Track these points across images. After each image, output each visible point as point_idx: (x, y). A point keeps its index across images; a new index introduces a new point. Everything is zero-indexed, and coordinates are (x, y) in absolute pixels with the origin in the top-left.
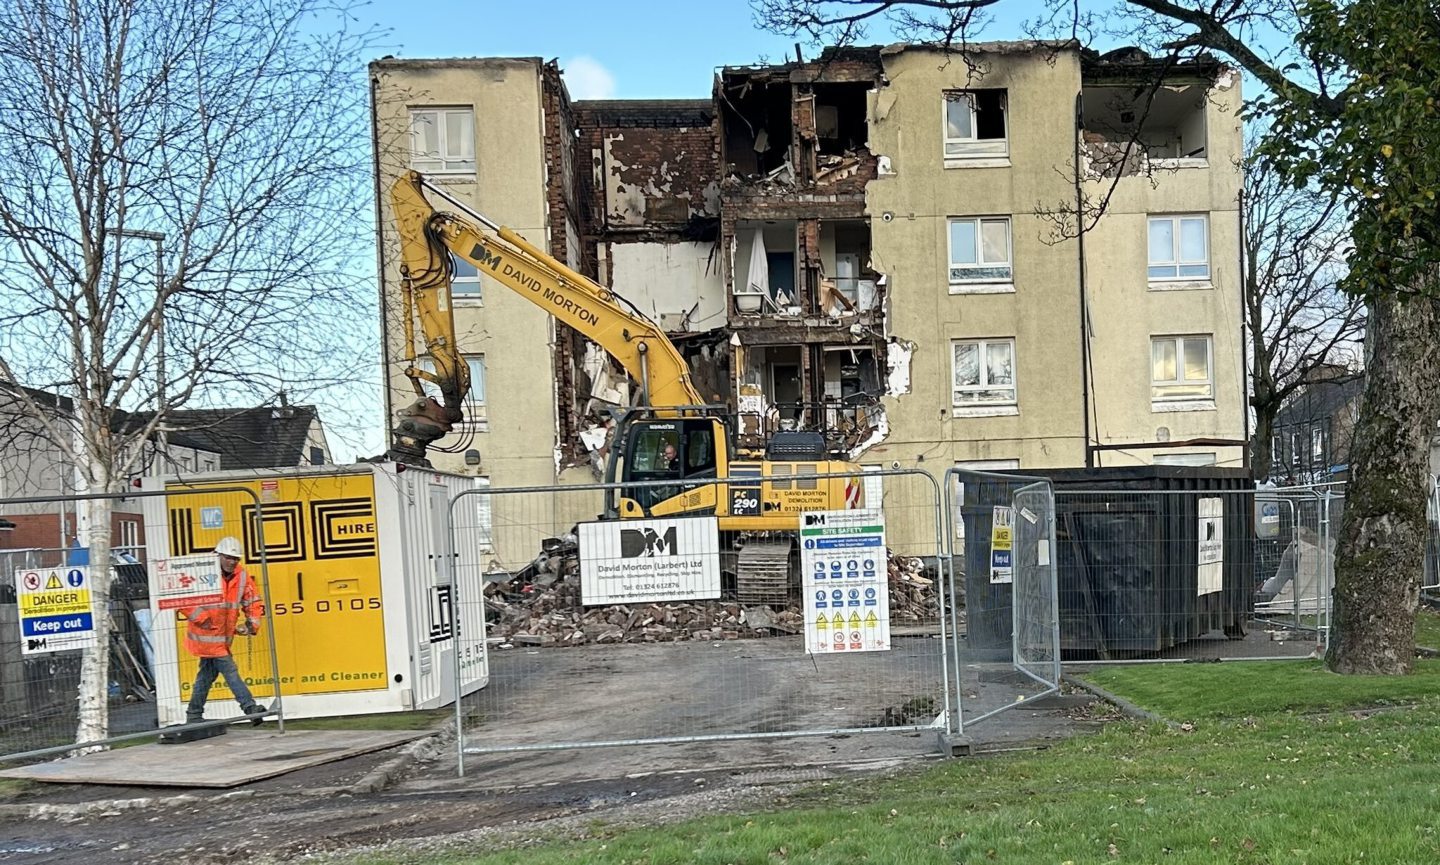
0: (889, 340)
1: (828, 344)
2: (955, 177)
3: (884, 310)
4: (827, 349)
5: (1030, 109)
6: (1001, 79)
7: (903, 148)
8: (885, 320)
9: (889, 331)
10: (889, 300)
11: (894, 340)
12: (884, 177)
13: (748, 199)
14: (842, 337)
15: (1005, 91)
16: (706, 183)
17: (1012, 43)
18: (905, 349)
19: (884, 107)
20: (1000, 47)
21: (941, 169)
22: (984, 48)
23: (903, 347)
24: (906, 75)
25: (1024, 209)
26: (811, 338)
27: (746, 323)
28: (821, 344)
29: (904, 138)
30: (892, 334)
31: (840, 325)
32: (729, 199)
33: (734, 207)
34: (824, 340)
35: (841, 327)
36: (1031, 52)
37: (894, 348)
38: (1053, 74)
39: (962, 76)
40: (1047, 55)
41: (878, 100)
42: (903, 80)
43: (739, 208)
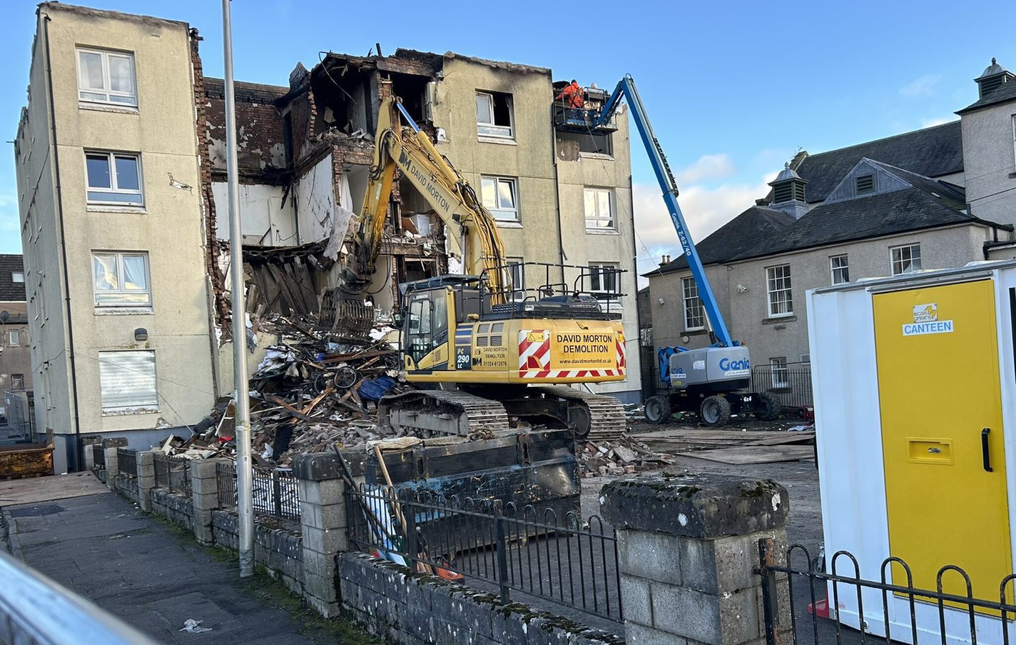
0: (449, 255)
1: (408, 256)
2: (484, 148)
3: (445, 235)
4: (408, 260)
5: (526, 109)
6: (508, 87)
7: (453, 124)
8: (446, 241)
9: (449, 249)
10: (448, 228)
11: (452, 255)
12: (442, 143)
13: (350, 148)
14: (417, 251)
15: (510, 96)
16: (272, 144)
17: (514, 65)
19: (441, 95)
20: (507, 66)
21: (476, 141)
22: (499, 65)
23: (458, 261)
24: (453, 75)
25: (525, 175)
26: (397, 251)
27: (351, 238)
28: (403, 255)
29: (453, 117)
30: (451, 251)
31: (415, 243)
32: (337, 146)
33: (341, 153)
34: (406, 253)
35: (416, 245)
36: (525, 73)
37: (453, 262)
38: (537, 89)
39: (486, 81)
40: (534, 76)
41: (436, 90)
42: (451, 78)
43: (345, 154)
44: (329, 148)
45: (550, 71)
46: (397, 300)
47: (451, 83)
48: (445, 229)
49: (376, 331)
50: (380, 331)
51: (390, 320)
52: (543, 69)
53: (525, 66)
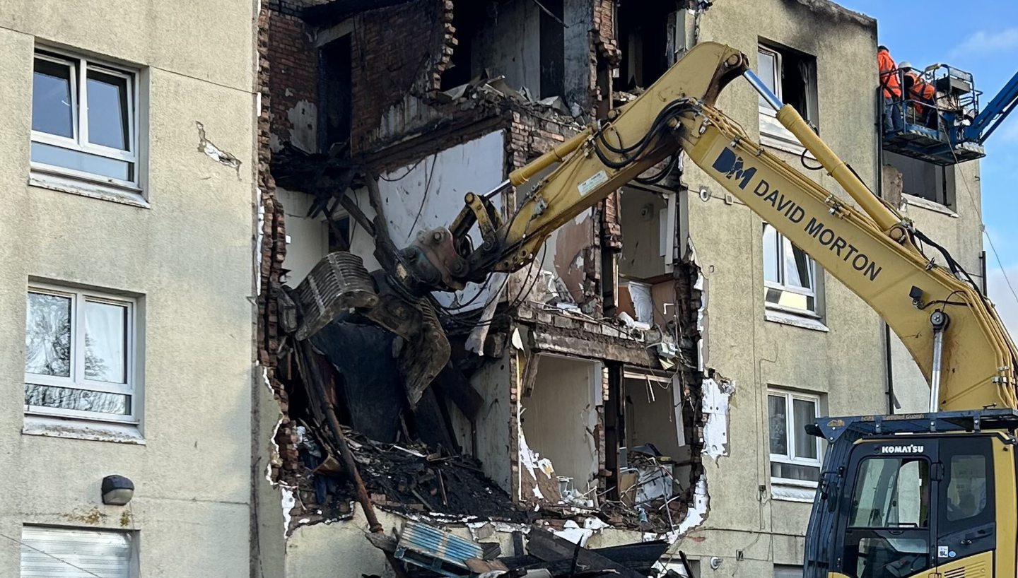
0: (706, 374)
1: (630, 367)
3: (701, 328)
4: (627, 375)
5: (837, 93)
6: (810, 44)
8: (700, 342)
9: (706, 360)
10: (705, 314)
11: (711, 374)
14: (646, 358)
15: (812, 60)
18: (723, 391)
23: (720, 387)
26: (612, 353)
27: (535, 316)
28: (621, 364)
30: (709, 365)
31: (642, 340)
32: (518, 115)
33: (524, 130)
34: (627, 360)
35: (645, 343)
36: (836, 19)
37: (711, 387)
38: (855, 55)
39: (776, 23)
40: (851, 27)
41: (696, 27)
42: (720, 8)
43: (531, 134)
44: (495, 116)
45: (875, 22)
46: (604, 460)
47: (720, 17)
48: (700, 317)
49: (576, 525)
50: (582, 525)
51: (591, 504)
52: (866, 18)
53: (837, 6)
